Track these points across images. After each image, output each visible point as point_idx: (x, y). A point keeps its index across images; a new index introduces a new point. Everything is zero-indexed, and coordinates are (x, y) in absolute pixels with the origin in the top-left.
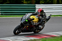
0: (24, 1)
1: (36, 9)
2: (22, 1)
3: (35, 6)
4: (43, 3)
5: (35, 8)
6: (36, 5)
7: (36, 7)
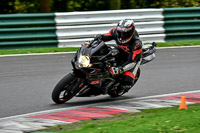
0: (17, 3)
1: (58, 28)
2: (10, 4)
3: (53, 18)
4: (78, 5)
5: (54, 25)
6: (57, 14)
7: (58, 21)
